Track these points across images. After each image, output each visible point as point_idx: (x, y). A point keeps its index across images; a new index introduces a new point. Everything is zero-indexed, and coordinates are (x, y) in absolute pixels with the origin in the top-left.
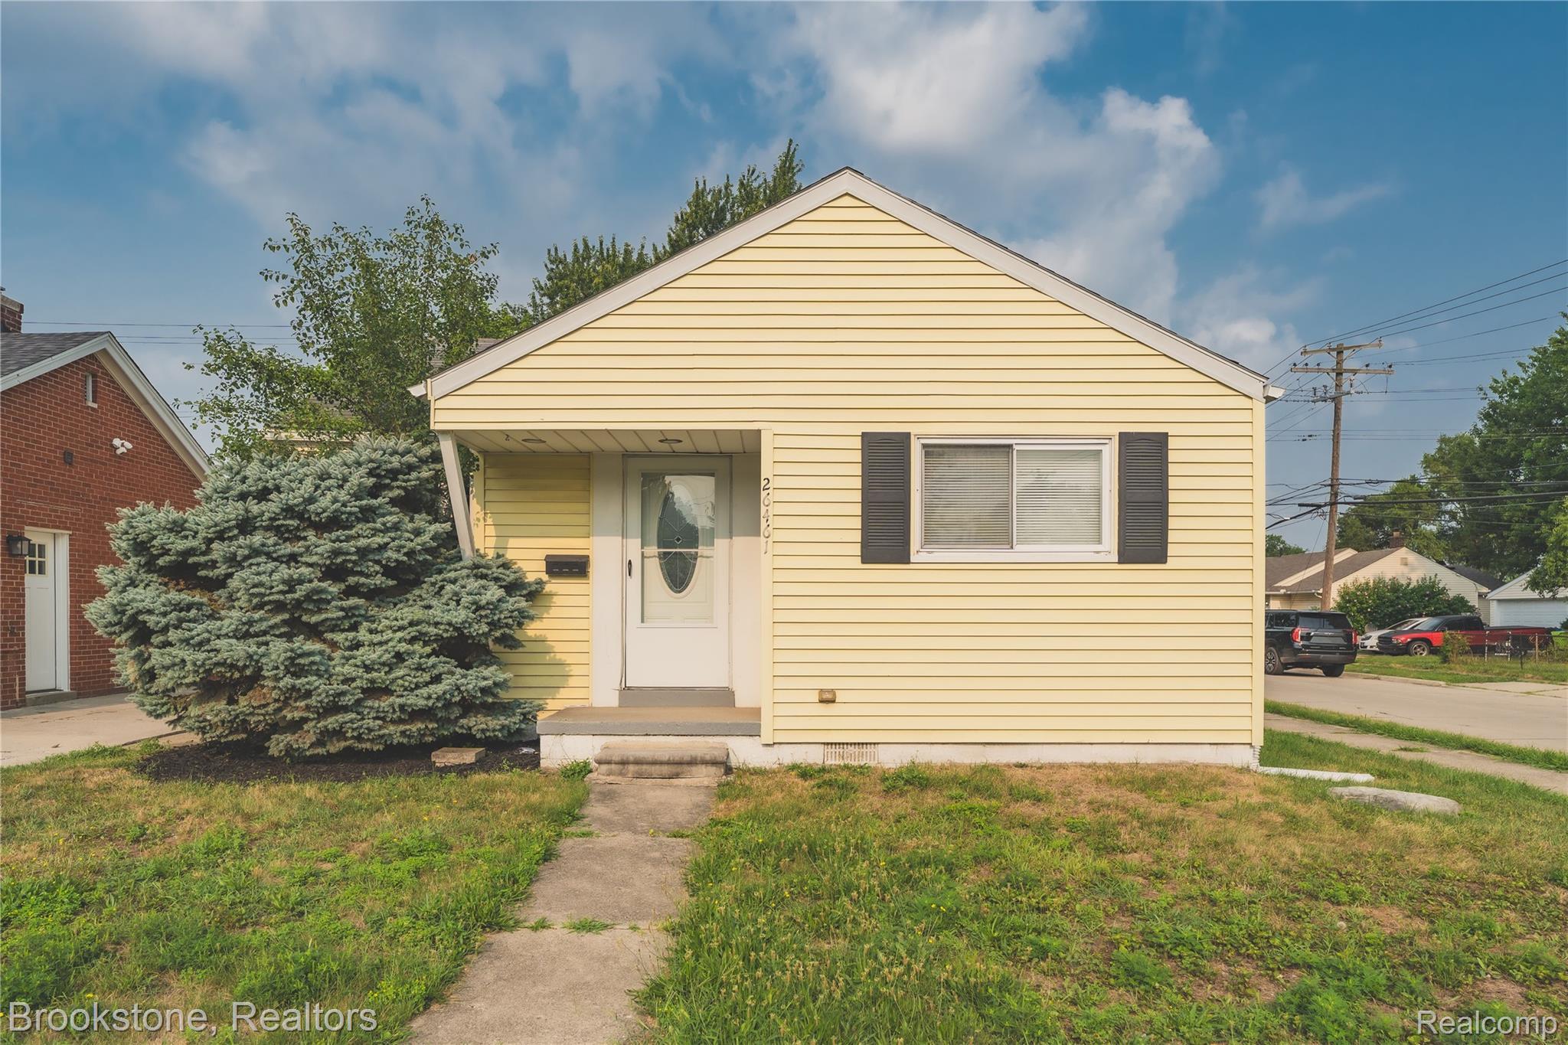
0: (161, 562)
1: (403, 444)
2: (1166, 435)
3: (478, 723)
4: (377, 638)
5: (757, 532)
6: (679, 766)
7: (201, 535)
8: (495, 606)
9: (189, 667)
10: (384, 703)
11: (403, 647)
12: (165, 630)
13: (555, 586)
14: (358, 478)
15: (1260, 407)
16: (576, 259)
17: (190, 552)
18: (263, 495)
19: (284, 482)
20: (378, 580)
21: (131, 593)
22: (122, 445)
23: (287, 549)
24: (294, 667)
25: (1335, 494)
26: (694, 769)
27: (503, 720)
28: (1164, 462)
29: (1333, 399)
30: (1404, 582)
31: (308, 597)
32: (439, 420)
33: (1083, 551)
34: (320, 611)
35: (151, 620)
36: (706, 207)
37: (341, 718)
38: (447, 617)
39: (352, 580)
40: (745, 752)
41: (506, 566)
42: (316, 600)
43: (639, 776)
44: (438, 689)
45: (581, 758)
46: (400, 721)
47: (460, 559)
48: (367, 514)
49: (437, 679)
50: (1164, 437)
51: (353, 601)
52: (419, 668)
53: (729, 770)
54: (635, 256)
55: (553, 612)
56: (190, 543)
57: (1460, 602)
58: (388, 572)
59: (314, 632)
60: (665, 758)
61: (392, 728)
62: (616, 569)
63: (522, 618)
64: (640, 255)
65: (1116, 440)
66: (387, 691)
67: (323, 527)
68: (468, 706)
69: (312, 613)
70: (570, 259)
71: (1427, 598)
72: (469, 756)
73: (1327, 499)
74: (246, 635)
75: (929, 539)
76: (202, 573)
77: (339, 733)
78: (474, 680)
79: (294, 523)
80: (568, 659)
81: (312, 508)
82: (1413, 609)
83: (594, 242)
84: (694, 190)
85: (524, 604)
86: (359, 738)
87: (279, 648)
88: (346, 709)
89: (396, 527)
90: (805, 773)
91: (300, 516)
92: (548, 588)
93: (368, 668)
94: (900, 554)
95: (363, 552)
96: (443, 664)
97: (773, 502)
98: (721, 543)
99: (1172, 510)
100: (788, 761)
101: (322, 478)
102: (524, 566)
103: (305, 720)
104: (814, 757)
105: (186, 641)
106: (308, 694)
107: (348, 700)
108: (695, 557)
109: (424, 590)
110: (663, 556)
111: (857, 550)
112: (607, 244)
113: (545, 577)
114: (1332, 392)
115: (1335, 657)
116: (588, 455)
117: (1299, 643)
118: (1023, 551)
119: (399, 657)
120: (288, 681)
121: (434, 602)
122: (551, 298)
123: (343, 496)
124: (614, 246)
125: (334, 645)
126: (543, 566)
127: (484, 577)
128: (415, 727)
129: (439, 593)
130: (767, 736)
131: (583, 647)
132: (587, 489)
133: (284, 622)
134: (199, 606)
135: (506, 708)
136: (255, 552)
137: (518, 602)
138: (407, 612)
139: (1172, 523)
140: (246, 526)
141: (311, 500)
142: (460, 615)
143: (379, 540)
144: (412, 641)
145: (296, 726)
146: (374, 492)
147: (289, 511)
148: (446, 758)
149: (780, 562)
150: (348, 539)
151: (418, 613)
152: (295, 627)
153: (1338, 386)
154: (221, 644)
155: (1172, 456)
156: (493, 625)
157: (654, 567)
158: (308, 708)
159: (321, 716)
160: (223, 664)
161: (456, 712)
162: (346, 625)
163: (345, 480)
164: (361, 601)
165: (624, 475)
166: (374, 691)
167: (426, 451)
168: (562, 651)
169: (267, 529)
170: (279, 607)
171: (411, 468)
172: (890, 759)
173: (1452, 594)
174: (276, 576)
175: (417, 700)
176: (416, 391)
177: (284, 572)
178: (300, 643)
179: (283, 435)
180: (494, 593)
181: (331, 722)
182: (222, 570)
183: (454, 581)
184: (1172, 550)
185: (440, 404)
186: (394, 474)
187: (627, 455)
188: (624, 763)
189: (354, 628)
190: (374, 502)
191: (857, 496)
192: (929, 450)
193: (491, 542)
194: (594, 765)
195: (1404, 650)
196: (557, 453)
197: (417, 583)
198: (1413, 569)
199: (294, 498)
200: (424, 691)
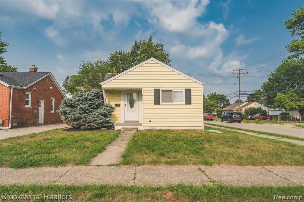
0: (68, 105)
1: (97, 90)
2: (191, 89)
3: (107, 125)
4: (95, 114)
5: (141, 100)
6: (132, 129)
7: (74, 101)
8: (109, 110)
9: (72, 117)
10: (95, 122)
11: (98, 115)
12: (69, 113)
13: (116, 108)
14: (93, 94)
15: (202, 86)
16: (115, 54)
17: (73, 103)
18: (81, 96)
19: (84, 95)
20: (95, 107)
21: (65, 108)
22: (51, 88)
23: (84, 103)
24: (85, 117)
25: (240, 93)
26: (134, 130)
27: (110, 124)
28: (191, 92)
29: (239, 78)
30: (255, 108)
31: (87, 109)
32: (103, 87)
33: (181, 103)
34: (88, 111)
35: (67, 112)
36: (137, 46)
37: (90, 124)
38: (103, 111)
39: (92, 107)
40: (140, 128)
41: (110, 105)
42: (88, 109)
43: (127, 131)
44: (102, 120)
45: (119, 129)
46: (97, 124)
47: (104, 104)
48: (94, 99)
49: (102, 119)
50: (190, 89)
51: (92, 109)
52: (100, 118)
53: (138, 130)
54: (125, 54)
55: (116, 111)
56: (73, 102)
57: (265, 111)
58: (96, 106)
59: (87, 113)
60: (130, 128)
61: (96, 125)
62: (124, 105)
63: (112, 111)
64: (126, 53)
65: (185, 90)
66: (96, 120)
67: (88, 100)
68: (106, 122)
69: (87, 111)
70: (114, 54)
71: (259, 110)
72: (106, 129)
73: (238, 94)
74: (79, 114)
75: (162, 102)
76: (73, 106)
77: (90, 126)
78: (106, 119)
79: (85, 100)
80: (118, 117)
81: (87, 98)
82: (257, 112)
83: (118, 51)
84: (135, 43)
85: (112, 110)
86: (92, 126)
87: (83, 115)
88: (91, 123)
89: (97, 100)
90: (147, 130)
91: (86, 99)
92: (115, 108)
93: (94, 118)
94: (159, 103)
95: (93, 103)
96: (103, 117)
97: (143, 97)
98: (137, 102)
99: (192, 98)
100: (145, 129)
101: (88, 94)
102: (112, 105)
103: (86, 124)
104: (148, 128)
105: (72, 114)
106: (87, 121)
107: (91, 121)
108: (134, 104)
109: (100, 108)
110: (130, 104)
111: (154, 103)
112: (120, 52)
113: (115, 106)
114: (238, 77)
115: (239, 120)
116: (120, 91)
117: (233, 117)
118: (174, 103)
119: (97, 116)
120: (84, 119)
121: (101, 109)
122: (111, 60)
123: (91, 97)
124: (121, 52)
125: (89, 115)
126: (114, 105)
127: (107, 106)
128: (99, 125)
129: (102, 108)
130: (143, 126)
131: (119, 115)
132: (120, 95)
133: (84, 112)
134: (73, 110)
135: (110, 123)
136: (81, 103)
137: (111, 110)
138: (98, 111)
139: (192, 100)
140: (79, 100)
141: (87, 97)
142: (105, 111)
143: (95, 102)
144: (99, 114)
145: (84, 125)
146: (94, 96)
147: (85, 98)
148: (102, 129)
149: (144, 104)
150: (92, 102)
151: (100, 111)
152: (85, 113)
153: (239, 76)
154: (76, 114)
155: (192, 91)
156: (109, 112)
157: (129, 105)
158: (86, 122)
159: (88, 123)
160: (76, 117)
161: (104, 123)
162: (91, 112)
163: (91, 95)
164: (93, 109)
165: (125, 94)
166: (95, 120)
167: (100, 91)
168: (117, 116)
169: (81, 101)
170: (83, 110)
171: (98, 93)
172: (158, 128)
173: (263, 110)
174: (83, 106)
175: (100, 122)
176: (100, 84)
177: (84, 106)
178: (86, 114)
179: (80, 88)
180: (109, 108)
181: (89, 124)
182: (76, 106)
183: (104, 107)
184: (192, 103)
185: (103, 85)
186: (96, 94)
187: (125, 91)
188: (125, 129)
189: (92, 113)
190: (95, 97)
191: (154, 96)
192: (162, 91)
193: (108, 102)
194: (121, 129)
195: (254, 119)
196: (116, 91)
197: (99, 107)
198: (257, 105)
199: (85, 97)
200: (101, 120)
